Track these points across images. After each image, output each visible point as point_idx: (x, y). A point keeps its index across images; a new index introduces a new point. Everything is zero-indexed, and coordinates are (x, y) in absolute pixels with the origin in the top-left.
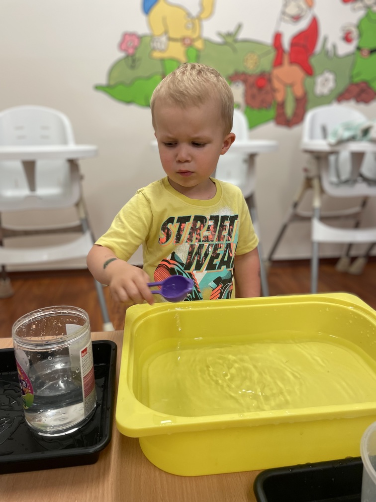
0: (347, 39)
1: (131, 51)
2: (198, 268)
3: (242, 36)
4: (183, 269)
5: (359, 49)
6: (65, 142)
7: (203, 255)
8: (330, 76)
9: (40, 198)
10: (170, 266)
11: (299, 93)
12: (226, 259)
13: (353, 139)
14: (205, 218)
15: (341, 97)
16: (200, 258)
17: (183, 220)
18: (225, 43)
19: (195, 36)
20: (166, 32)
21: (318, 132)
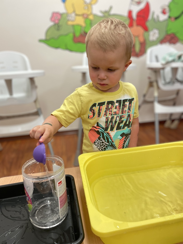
0: (164, 12)
1: (57, 21)
2: (112, 129)
3: (112, 12)
4: (103, 131)
5: (170, 17)
6: (26, 69)
7: (114, 122)
8: (156, 31)
9: (15, 99)
10: (96, 130)
11: (142, 40)
12: (127, 123)
13: (173, 61)
14: (114, 102)
15: (162, 41)
16: (112, 124)
17: (101, 104)
18: (104, 16)
19: (89, 13)
20: (74, 11)
21: (154, 59)
